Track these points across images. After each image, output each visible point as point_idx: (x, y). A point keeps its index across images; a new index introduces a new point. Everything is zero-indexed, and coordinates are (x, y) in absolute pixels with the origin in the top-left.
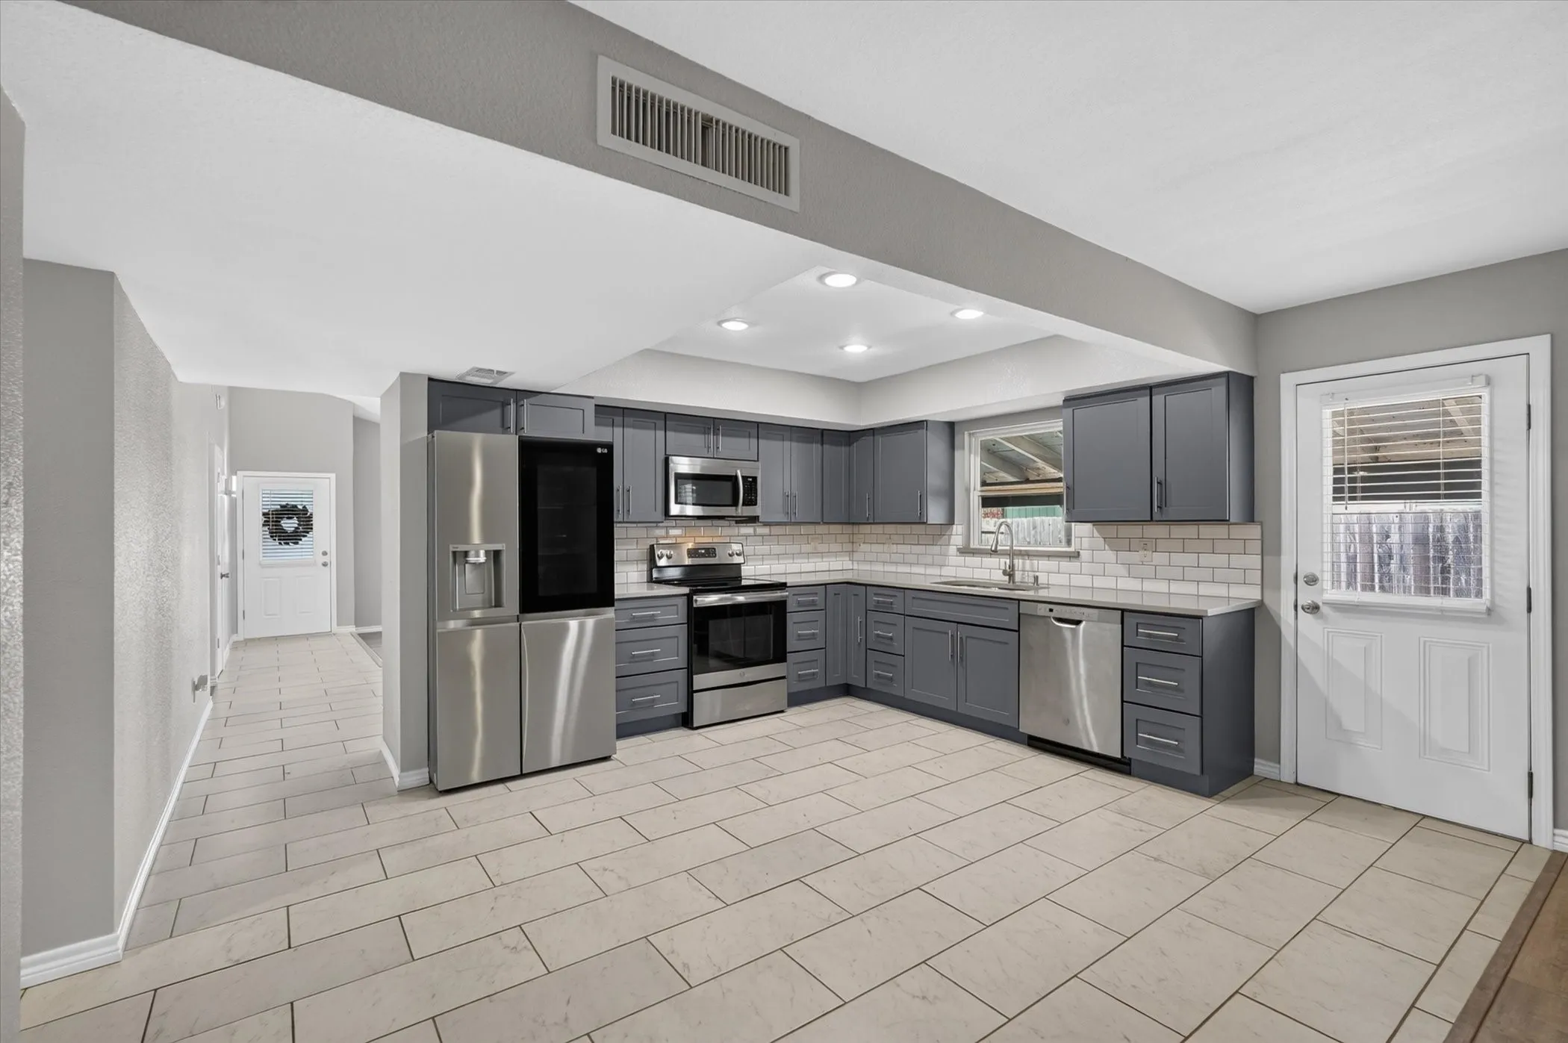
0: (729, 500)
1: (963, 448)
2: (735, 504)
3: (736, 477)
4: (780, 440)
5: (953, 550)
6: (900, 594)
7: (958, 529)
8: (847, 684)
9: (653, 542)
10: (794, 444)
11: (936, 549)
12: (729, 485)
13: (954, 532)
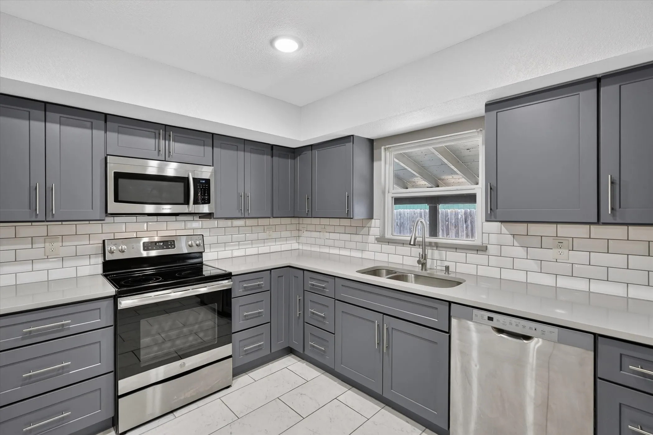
0: (181, 199)
1: (381, 160)
2: (187, 202)
3: (187, 179)
4: (234, 150)
5: (371, 239)
6: (331, 280)
7: (375, 223)
8: (289, 347)
9: (104, 237)
10: (248, 155)
11: (358, 238)
12: (181, 185)
13: (373, 225)
